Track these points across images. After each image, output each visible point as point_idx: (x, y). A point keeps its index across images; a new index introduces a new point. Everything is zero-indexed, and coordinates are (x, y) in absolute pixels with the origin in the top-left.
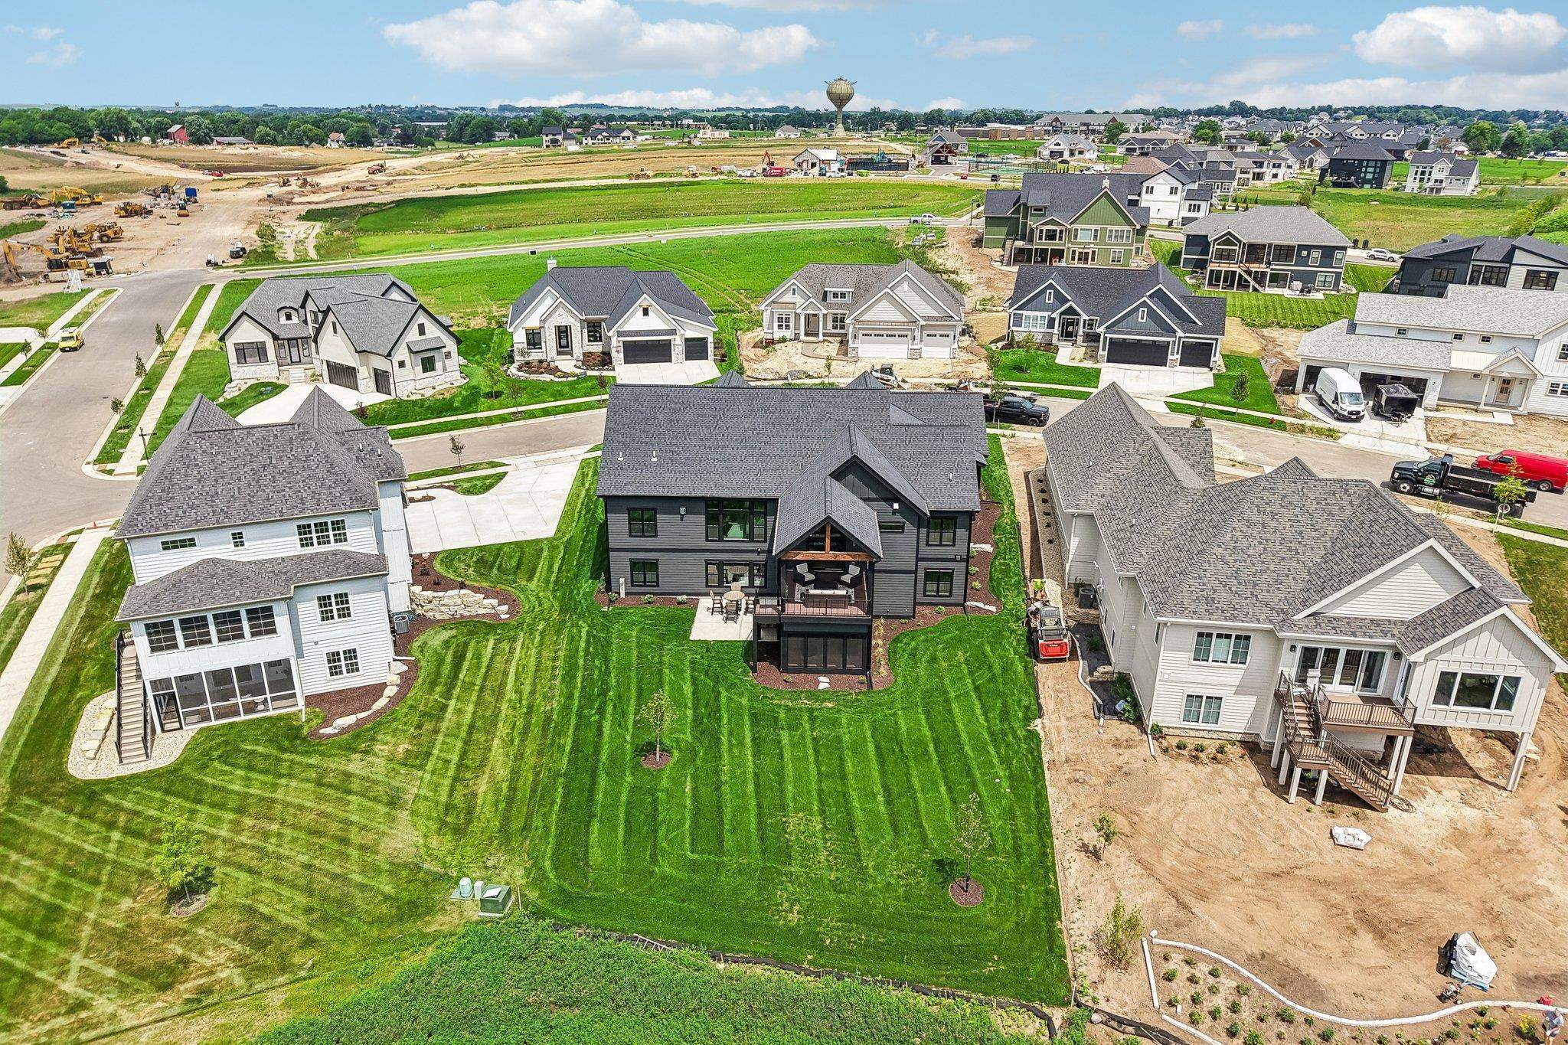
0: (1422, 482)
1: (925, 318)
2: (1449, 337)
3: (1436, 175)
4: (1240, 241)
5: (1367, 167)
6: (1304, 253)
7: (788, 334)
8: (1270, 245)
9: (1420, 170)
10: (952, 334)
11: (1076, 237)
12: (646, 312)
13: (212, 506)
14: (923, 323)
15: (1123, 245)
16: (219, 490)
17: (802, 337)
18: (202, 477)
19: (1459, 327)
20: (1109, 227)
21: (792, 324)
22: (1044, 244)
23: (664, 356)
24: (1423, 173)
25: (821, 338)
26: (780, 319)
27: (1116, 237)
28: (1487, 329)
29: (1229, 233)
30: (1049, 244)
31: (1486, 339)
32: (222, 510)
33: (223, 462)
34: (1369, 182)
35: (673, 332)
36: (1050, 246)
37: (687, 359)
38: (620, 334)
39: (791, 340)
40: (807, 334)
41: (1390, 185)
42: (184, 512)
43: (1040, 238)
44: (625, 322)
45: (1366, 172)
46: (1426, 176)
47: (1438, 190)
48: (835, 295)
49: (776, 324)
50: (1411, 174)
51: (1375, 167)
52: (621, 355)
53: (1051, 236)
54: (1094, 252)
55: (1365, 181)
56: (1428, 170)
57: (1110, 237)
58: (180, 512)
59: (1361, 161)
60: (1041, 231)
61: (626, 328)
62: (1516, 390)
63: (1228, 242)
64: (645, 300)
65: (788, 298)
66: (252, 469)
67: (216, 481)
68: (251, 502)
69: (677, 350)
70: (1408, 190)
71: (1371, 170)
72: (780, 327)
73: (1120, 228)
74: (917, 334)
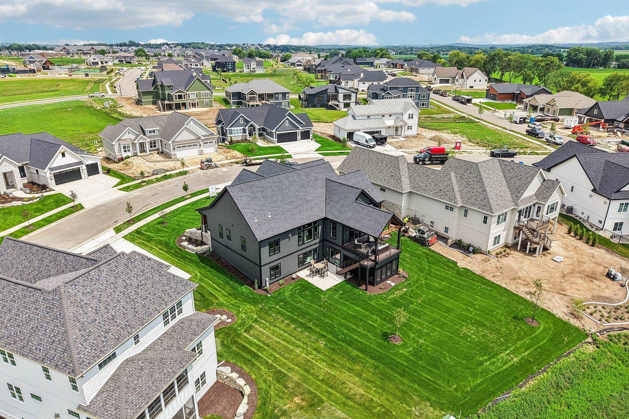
0: (425, 160)
1: (204, 136)
2: (381, 117)
3: (252, 67)
4: (256, 93)
5: (229, 64)
6: (277, 96)
7: (130, 154)
8: (266, 94)
9: (247, 65)
10: (214, 141)
11: (189, 97)
12: (63, 155)
13: (118, 326)
14: (203, 138)
15: (209, 98)
16: (113, 313)
17: (139, 154)
18: (96, 310)
19: (384, 112)
20: (202, 92)
21: (131, 149)
22: (178, 101)
23: (77, 176)
24: (248, 66)
25: (148, 153)
26: (124, 147)
27: (205, 95)
28: (390, 112)
29: (252, 91)
30: (180, 101)
31: (390, 116)
32: (126, 325)
33: (100, 295)
34: (231, 70)
35: (81, 163)
36: (181, 101)
37: (89, 176)
38: (51, 169)
39: (132, 156)
40: (141, 152)
41: (237, 71)
42: (105, 337)
43: (176, 99)
44: (52, 163)
45: (229, 66)
46: (249, 67)
47: (255, 71)
48: (150, 132)
49: (123, 150)
50: (244, 66)
51: (231, 64)
52: (54, 181)
53: (180, 97)
54: (198, 103)
55: (229, 70)
56: (249, 65)
57: (203, 96)
58: (103, 339)
59: (226, 63)
60: (176, 96)
61: (54, 165)
62: (399, 130)
63: (252, 94)
64: (62, 148)
65: (127, 136)
66: (120, 292)
67: (106, 308)
68: (137, 312)
69: (84, 172)
70: (245, 72)
71: (230, 65)
72: (125, 151)
73: (206, 92)
74: (202, 143)
